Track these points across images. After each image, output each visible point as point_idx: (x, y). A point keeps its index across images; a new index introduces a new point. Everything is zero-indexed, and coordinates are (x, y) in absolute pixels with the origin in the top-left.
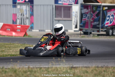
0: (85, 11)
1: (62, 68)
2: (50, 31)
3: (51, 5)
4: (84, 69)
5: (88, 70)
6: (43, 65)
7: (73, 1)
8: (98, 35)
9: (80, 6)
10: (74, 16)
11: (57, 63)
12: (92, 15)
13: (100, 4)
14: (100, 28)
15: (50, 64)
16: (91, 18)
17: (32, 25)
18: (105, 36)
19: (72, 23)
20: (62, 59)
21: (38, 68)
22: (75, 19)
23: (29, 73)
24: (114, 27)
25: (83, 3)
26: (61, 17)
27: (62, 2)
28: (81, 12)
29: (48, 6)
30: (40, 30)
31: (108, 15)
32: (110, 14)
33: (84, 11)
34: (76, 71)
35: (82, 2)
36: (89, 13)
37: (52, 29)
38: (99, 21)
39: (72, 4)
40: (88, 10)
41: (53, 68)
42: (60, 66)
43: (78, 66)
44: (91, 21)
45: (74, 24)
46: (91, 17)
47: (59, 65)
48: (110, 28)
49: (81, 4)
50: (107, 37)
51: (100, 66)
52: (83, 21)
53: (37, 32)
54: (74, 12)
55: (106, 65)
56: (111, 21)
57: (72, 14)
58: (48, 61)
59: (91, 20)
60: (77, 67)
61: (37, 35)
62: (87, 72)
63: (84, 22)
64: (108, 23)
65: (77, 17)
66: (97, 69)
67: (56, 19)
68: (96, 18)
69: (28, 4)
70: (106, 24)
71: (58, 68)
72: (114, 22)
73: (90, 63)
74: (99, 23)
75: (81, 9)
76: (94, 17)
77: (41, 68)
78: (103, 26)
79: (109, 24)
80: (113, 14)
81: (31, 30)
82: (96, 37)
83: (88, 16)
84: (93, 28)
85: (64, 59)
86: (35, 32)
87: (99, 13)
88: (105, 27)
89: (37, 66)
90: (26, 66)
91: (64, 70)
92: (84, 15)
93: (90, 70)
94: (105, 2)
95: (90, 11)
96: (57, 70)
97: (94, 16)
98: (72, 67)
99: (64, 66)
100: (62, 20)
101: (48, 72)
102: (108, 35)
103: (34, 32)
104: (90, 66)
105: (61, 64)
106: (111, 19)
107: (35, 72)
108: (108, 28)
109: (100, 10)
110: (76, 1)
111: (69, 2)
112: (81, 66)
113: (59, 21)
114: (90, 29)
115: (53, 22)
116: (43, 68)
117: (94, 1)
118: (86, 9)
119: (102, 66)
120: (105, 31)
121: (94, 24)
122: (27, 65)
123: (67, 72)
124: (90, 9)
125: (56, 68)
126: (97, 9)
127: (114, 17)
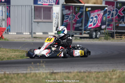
1: (42, 73)
2: (28, 33)
3: (29, 6)
4: (65, 75)
5: (70, 75)
6: (21, 71)
7: (54, 1)
8: (81, 38)
9: (61, 8)
10: (55, 17)
11: (36, 69)
12: (74, 16)
13: (83, 4)
14: (83, 30)
15: (29, 69)
17: (9, 27)
18: (88, 39)
19: (52, 25)
20: (41, 64)
21: (15, 74)
22: (56, 21)
23: (5, 79)
24: (97, 29)
25: (65, 3)
26: (41, 19)
28: (63, 14)
29: (26, 6)
30: (17, 33)
31: (91, 17)
32: (94, 15)
33: (66, 12)
34: (57, 77)
35: (63, 3)
36: (71, 14)
37: (30, 32)
38: (82, 22)
39: (52, 5)
40: (69, 11)
41: (32, 74)
42: (39, 72)
43: (59, 71)
44: (73, 23)
45: (55, 26)
46: (73, 18)
47: (39, 70)
48: (94, 30)
49: (62, 4)
50: (90, 39)
51: (82, 71)
52: (64, 22)
53: (14, 34)
54: (55, 13)
55: (89, 70)
56: (95, 23)
57: (52, 16)
58: (26, 66)
59: (73, 21)
60: (58, 73)
61: (14, 38)
62: (68, 78)
63: (66, 24)
64: (91, 25)
65: (58, 18)
66: (79, 74)
67: (35, 20)
68: (79, 19)
69: (5, 4)
70: (89, 26)
71: (37, 74)
72: (97, 24)
73: (71, 68)
74: (82, 25)
75: (62, 10)
77: (18, 74)
78: (86, 28)
79: (93, 26)
80: (97, 16)
81: (8, 33)
82: (79, 40)
83: (70, 18)
85: (43, 64)
86: (12, 34)
87: (82, 14)
88: (88, 29)
89: (14, 72)
90: (2, 72)
91: (44, 76)
92: (66, 17)
93: (71, 76)
94: (88, 3)
95: (72, 12)
96: (36, 76)
97: (76, 17)
98: (53, 73)
99: (43, 72)
100: (41, 22)
101: (26, 78)
102: (91, 37)
103: (10, 34)
104: (72, 71)
105: (41, 69)
106: (94, 20)
107: (12, 78)
108: (91, 30)
109: (82, 11)
110: (57, 1)
111: (49, 3)
112: (62, 71)
113: (38, 23)
114: (72, 31)
115: (32, 24)
116: (20, 74)
117: (76, 2)
118: (68, 10)
119: (85, 71)
120: (88, 33)
121: (76, 26)
122: (3, 70)
123: (47, 78)
124: (72, 9)
125: (35, 73)
127: (98, 18)
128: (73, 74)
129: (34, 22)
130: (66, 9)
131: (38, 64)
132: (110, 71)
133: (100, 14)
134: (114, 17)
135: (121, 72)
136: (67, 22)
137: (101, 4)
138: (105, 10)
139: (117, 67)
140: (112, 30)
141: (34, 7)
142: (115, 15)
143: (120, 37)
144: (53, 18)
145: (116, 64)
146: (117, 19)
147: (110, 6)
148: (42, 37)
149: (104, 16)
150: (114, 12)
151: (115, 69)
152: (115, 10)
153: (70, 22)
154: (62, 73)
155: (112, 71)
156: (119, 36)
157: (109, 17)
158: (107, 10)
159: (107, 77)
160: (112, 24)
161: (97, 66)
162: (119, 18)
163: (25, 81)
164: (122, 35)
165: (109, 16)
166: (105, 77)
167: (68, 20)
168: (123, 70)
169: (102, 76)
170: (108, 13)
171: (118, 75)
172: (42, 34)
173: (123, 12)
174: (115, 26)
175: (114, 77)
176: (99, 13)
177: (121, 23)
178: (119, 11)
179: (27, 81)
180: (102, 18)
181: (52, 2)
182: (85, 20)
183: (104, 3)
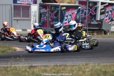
0: (44, 11)
1: (21, 67)
3: (9, 5)
4: (43, 68)
5: (47, 68)
6: (2, 65)
7: (32, 1)
9: (39, 6)
10: (33, 15)
11: (16, 63)
12: (50, 14)
13: (58, 4)
15: (9, 63)
16: (50, 18)
19: (31, 22)
20: (21, 58)
22: (34, 19)
25: (42, 3)
26: (20, 17)
27: (21, 2)
28: (40, 12)
29: (7, 5)
31: (66, 15)
32: (68, 13)
34: (35, 70)
35: (41, 2)
36: (48, 13)
39: (31, 4)
40: (46, 10)
41: (12, 68)
42: (19, 65)
43: (37, 65)
44: (49, 21)
46: (49, 16)
47: (18, 64)
49: (40, 4)
51: (58, 65)
52: (41, 20)
54: (33, 12)
55: (64, 64)
56: (69, 20)
57: (31, 14)
58: (7, 60)
59: (50, 19)
60: (37, 66)
62: (46, 71)
63: (43, 21)
65: (36, 16)
66: (55, 67)
67: (15, 18)
68: (55, 17)
70: (64, 23)
71: (17, 67)
73: (49, 62)
75: (40, 9)
76: (52, 17)
79: (67, 24)
80: (71, 14)
83: (47, 16)
84: (51, 27)
87: (57, 13)
91: (23, 70)
92: (43, 15)
93: (48, 69)
94: (63, 3)
95: (49, 11)
96: (16, 69)
97: (52, 15)
98: (31, 67)
99: (23, 65)
100: (21, 20)
101: (7, 71)
104: (49, 65)
105: (20, 63)
106: (69, 18)
108: (66, 27)
109: (58, 10)
110: (35, 1)
111: (28, 2)
112: (40, 65)
113: (18, 21)
114: (48, 29)
115: (12, 21)
116: (1, 68)
117: (53, 1)
118: (45, 9)
120: (64, 30)
123: (26, 71)
124: (49, 8)
125: (15, 67)
126: (55, 9)
127: (72, 17)
128: (50, 68)
129: (14, 19)
130: (43, 8)
131: (18, 58)
132: (83, 65)
133: (74, 13)
134: (87, 15)
135: (93, 65)
136: (44, 20)
137: (75, 3)
138: (78, 9)
139: (90, 61)
140: (85, 28)
141: (14, 6)
142: (88, 14)
143: (93, 34)
144: (32, 16)
145: (88, 58)
146: (89, 18)
147: (83, 6)
148: (21, 33)
149: (78, 14)
150: (87, 11)
151: (88, 63)
152: (87, 9)
153: (47, 20)
154: (40, 67)
155: (85, 65)
156: (91, 32)
157: (82, 16)
158: (80, 9)
159: (81, 70)
160: (85, 22)
161: (72, 60)
162: (91, 16)
163: (6, 74)
164: (94, 32)
165: (82, 14)
166: (79, 70)
167: (45, 18)
168: (95, 64)
169: (76, 70)
170: (81, 12)
171: (90, 68)
172: (21, 30)
173: (95, 11)
174: (88, 24)
175: (87, 70)
176: (73, 11)
177: (93, 21)
178: (91, 10)
179: (8, 74)
180: (76, 16)
181: (30, 2)
182: (61, 18)
183: (77, 2)
